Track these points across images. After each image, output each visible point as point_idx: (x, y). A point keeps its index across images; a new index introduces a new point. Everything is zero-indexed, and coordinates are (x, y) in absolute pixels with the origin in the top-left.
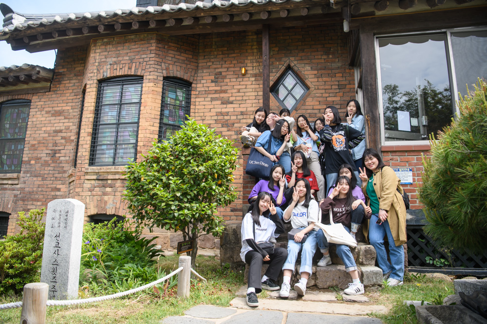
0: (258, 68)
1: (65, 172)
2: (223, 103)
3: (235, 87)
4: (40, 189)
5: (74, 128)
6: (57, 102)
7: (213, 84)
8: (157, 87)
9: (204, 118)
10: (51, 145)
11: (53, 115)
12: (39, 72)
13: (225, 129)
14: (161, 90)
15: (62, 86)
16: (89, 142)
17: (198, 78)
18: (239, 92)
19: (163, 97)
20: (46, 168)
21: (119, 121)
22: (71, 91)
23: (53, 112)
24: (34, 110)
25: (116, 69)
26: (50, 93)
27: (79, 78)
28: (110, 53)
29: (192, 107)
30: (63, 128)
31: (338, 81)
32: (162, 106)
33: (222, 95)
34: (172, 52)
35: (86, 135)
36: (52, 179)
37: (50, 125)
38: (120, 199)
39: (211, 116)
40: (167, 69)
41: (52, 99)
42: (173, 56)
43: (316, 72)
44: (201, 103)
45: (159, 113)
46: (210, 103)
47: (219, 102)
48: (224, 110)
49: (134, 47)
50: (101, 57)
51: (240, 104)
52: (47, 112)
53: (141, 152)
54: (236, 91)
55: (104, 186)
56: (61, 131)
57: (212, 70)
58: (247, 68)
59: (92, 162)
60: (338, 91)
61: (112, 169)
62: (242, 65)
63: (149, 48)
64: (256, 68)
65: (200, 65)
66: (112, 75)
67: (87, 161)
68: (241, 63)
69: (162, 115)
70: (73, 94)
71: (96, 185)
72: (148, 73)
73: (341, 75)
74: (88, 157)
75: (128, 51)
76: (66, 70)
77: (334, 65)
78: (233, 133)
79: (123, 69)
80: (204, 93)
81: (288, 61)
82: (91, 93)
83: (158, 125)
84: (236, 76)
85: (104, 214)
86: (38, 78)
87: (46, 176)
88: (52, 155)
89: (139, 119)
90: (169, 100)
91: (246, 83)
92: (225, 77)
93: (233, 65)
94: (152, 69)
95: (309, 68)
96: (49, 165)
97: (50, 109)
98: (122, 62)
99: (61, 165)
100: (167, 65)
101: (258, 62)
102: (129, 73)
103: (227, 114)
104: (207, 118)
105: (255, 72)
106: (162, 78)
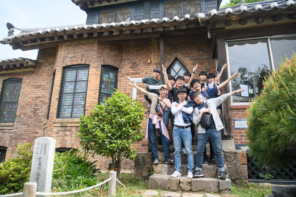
0: (158, 60)
1: (41, 122)
3: (144, 71)
4: (26, 133)
5: (48, 96)
6: (38, 80)
7: (131, 69)
8: (98, 71)
9: (125, 89)
10: (33, 105)
11: (35, 88)
12: (28, 62)
13: (138, 96)
14: (100, 73)
15: (41, 70)
16: (57, 104)
17: (122, 66)
19: (101, 77)
20: (30, 120)
21: (75, 91)
22: (46, 73)
23: (35, 86)
24: (24, 85)
25: (74, 61)
26: (34, 75)
27: (51, 65)
28: (70, 51)
29: (118, 83)
30: (41, 95)
31: (206, 67)
32: (101, 82)
34: (107, 50)
35: (55, 100)
36: (34, 126)
37: (33, 94)
38: (74, 138)
39: (130, 88)
40: (104, 60)
41: (35, 78)
42: (107, 53)
43: (192, 62)
44: (124, 81)
45: (99, 87)
49: (84, 48)
50: (65, 54)
52: (32, 86)
53: (87, 110)
54: (145, 73)
55: (65, 131)
56: (39, 97)
57: (130, 61)
58: (151, 60)
59: (58, 116)
61: (70, 120)
62: (149, 58)
63: (93, 48)
64: (156, 60)
65: (123, 58)
66: (71, 64)
67: (55, 116)
68: (147, 56)
69: (100, 87)
70: (48, 75)
71: (60, 130)
72: (93, 63)
73: (207, 63)
74: (56, 113)
75: (81, 50)
76: (43, 61)
77: (203, 57)
79: (78, 61)
80: (125, 74)
81: (176, 55)
82: (59, 75)
83: (98, 94)
84: (145, 64)
85: (65, 148)
86: (27, 66)
87: (30, 124)
88: (34, 112)
89: (87, 90)
90: (105, 79)
91: (151, 68)
92: (138, 65)
93: (143, 58)
94: (95, 61)
95: (189, 59)
96: (32, 118)
97: (34, 84)
98: (77, 56)
99: (39, 118)
100: (103, 58)
101: (158, 56)
102: (81, 63)
104: (127, 89)
105: (156, 62)
106: (101, 66)
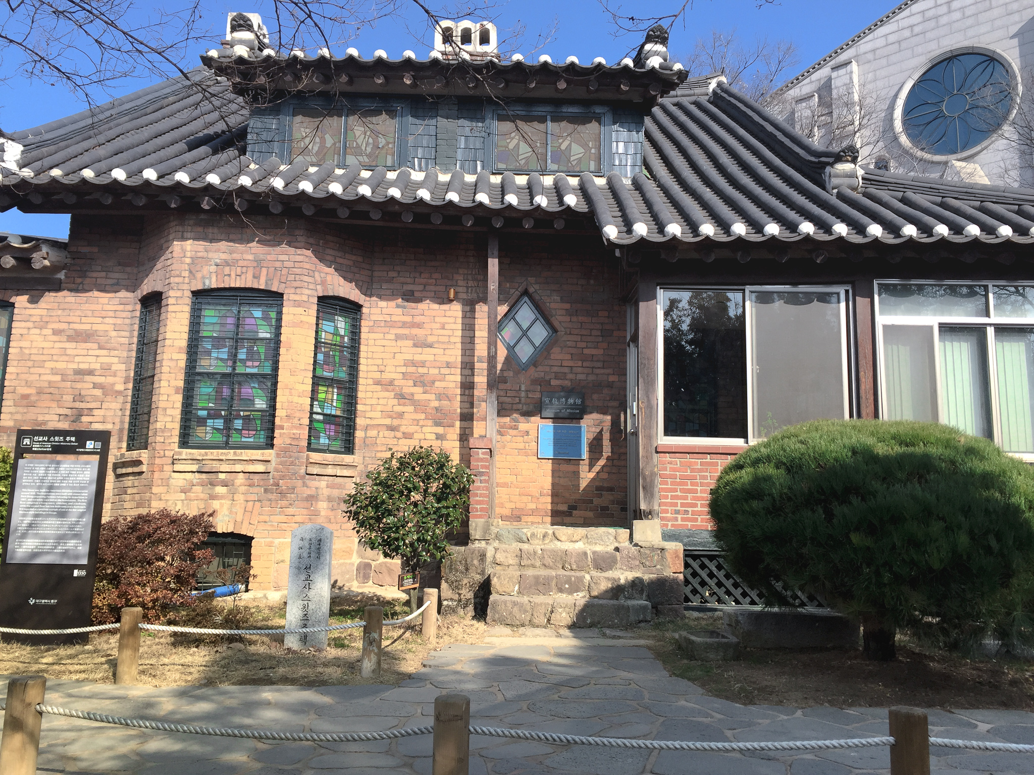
0: (476, 290)
2: (415, 345)
3: (437, 319)
5: (123, 369)
7: (399, 311)
8: (308, 315)
9: (382, 368)
10: (70, 398)
11: (70, 339)
13: (419, 390)
14: (314, 320)
15: (86, 280)
16: (179, 405)
17: (373, 298)
18: (443, 328)
19: (317, 332)
21: (236, 369)
22: (111, 294)
23: (69, 333)
24: (23, 324)
25: (229, 275)
26: (61, 293)
27: (127, 269)
28: (215, 243)
29: (362, 348)
31: (602, 324)
32: (316, 347)
33: (415, 331)
35: (172, 391)
37: (65, 358)
38: (243, 506)
39: (396, 366)
40: (323, 283)
41: (66, 306)
43: (567, 306)
44: (378, 342)
45: (312, 361)
46: (394, 343)
47: (410, 343)
48: (418, 358)
50: (195, 248)
51: (444, 349)
52: (56, 332)
53: (282, 428)
54: (438, 326)
55: (213, 484)
56: (91, 372)
57: (396, 286)
58: (458, 289)
59: (184, 442)
60: (601, 339)
62: (450, 283)
64: (472, 290)
65: (376, 274)
66: (222, 286)
67: (176, 439)
68: (447, 278)
69: (315, 362)
71: (195, 481)
72: (293, 290)
73: (606, 314)
74: (177, 432)
76: (95, 250)
77: (597, 297)
78: (433, 397)
79: (243, 277)
80: (382, 324)
81: (525, 283)
83: (311, 381)
84: (439, 301)
85: (212, 531)
88: (72, 419)
89: (276, 369)
90: (323, 336)
91: (456, 314)
92: (419, 301)
93: (434, 281)
95: (558, 298)
97: (63, 326)
98: (241, 263)
100: (323, 275)
101: (477, 279)
102: (256, 286)
103: (423, 364)
104: (388, 369)
105: (470, 297)
106: (315, 300)
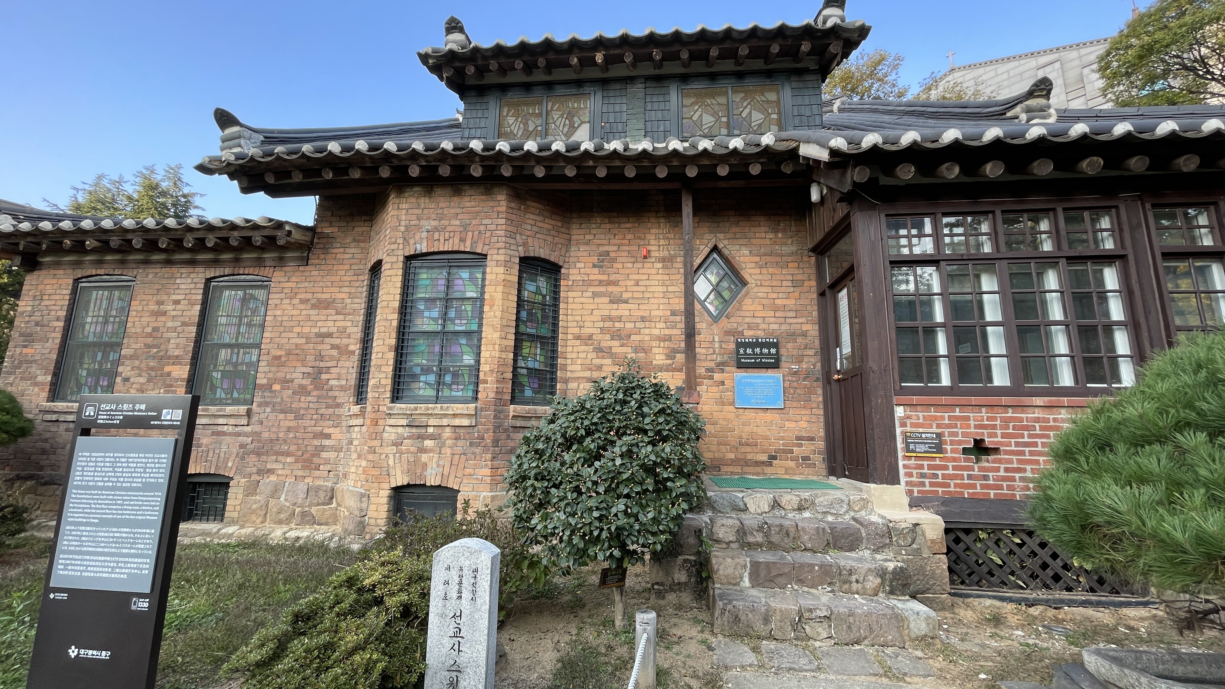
0: (667, 248)
1: (339, 406)
2: (612, 302)
3: (631, 277)
4: (291, 435)
5: (357, 332)
6: (321, 284)
7: (596, 270)
8: (510, 274)
9: (581, 324)
10: (310, 358)
11: (314, 307)
12: (290, 232)
13: (616, 343)
14: (516, 279)
15: (329, 256)
16: (392, 362)
17: (571, 260)
18: (637, 285)
19: (519, 291)
20: (303, 399)
21: (444, 327)
22: (347, 267)
23: (314, 301)
24: (278, 296)
25: (438, 240)
26: (308, 268)
27: (362, 245)
28: (426, 211)
29: (562, 305)
30: (335, 330)
31: (792, 275)
32: (518, 305)
33: (611, 289)
34: (532, 216)
35: (386, 349)
36: (315, 417)
37: (309, 323)
38: (450, 459)
39: (594, 322)
40: (525, 244)
41: (312, 279)
42: (533, 223)
43: (757, 259)
45: (514, 317)
46: (591, 301)
47: (607, 300)
48: (614, 313)
49: (468, 204)
50: (409, 217)
51: (639, 305)
52: (303, 301)
53: (486, 382)
55: (421, 438)
56: (329, 335)
57: (594, 248)
58: (649, 248)
59: (396, 395)
60: (792, 289)
61: (438, 408)
62: (642, 242)
63: (495, 209)
64: (663, 248)
65: (574, 237)
66: (431, 249)
67: (388, 395)
68: (639, 238)
69: (518, 319)
70: (351, 273)
71: (406, 435)
72: (495, 251)
73: (796, 265)
74: (388, 388)
75: (458, 211)
76: (336, 230)
77: (785, 249)
78: (629, 350)
79: (451, 241)
80: (581, 284)
81: (714, 239)
82: (394, 279)
83: (513, 337)
84: (633, 260)
85: (421, 485)
86: (288, 242)
87: (302, 412)
88: (313, 376)
89: (480, 325)
90: (526, 295)
91: (649, 271)
92: (614, 260)
93: (627, 241)
94: (501, 245)
95: (748, 252)
96: (309, 394)
97: (309, 296)
98: (449, 229)
99: (330, 394)
100: (524, 237)
101: (667, 238)
102: (462, 248)
103: (619, 319)
104: (587, 324)
105: (662, 254)
106: (517, 260)
